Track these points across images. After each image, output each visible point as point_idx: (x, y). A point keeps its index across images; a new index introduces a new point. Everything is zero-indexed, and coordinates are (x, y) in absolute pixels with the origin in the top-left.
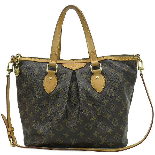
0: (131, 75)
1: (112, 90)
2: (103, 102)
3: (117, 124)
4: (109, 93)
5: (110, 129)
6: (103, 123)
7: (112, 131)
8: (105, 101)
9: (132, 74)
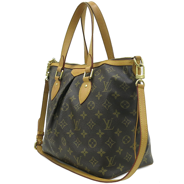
0: (123, 85)
1: (93, 103)
2: (82, 115)
3: (95, 146)
4: (89, 106)
5: (85, 150)
6: (79, 141)
7: (87, 152)
8: (84, 115)
9: (125, 84)
